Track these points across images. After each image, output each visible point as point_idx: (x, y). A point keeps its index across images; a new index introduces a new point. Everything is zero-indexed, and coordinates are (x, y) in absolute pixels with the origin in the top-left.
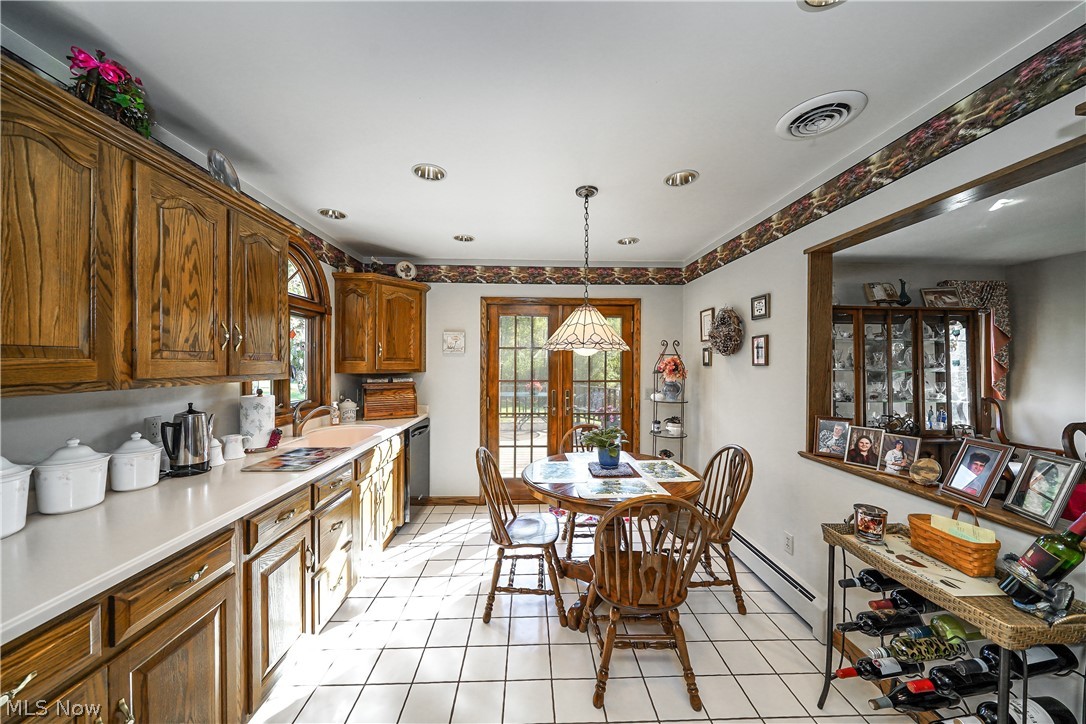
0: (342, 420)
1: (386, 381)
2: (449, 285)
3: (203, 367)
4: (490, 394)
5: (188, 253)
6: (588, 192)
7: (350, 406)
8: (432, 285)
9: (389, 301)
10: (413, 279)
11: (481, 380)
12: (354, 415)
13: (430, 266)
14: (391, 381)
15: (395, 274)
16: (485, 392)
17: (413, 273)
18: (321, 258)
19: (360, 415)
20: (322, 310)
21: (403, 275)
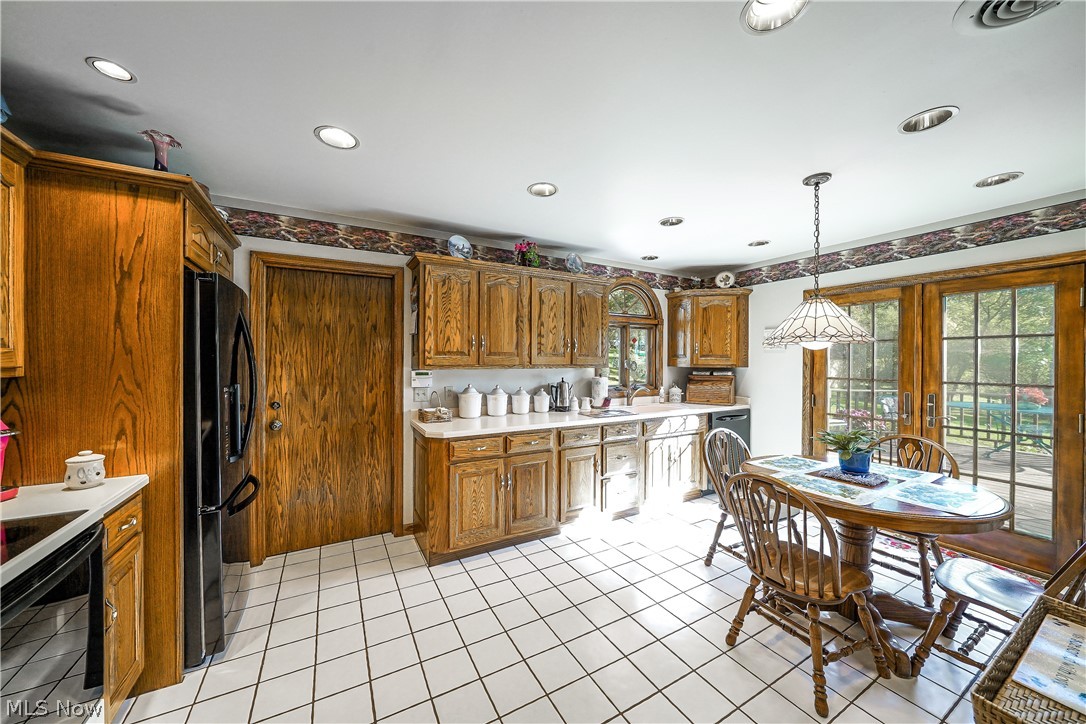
0: (668, 400)
1: (708, 373)
2: (771, 285)
3: (559, 360)
4: (815, 392)
5: (552, 308)
6: (817, 180)
7: (677, 391)
8: (754, 287)
9: (705, 309)
10: (731, 287)
11: (804, 377)
12: (679, 398)
13: (752, 270)
14: (712, 374)
15: (715, 287)
16: (808, 390)
17: (732, 281)
18: (655, 286)
19: (684, 399)
20: (656, 322)
21: (722, 285)
